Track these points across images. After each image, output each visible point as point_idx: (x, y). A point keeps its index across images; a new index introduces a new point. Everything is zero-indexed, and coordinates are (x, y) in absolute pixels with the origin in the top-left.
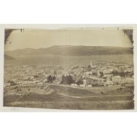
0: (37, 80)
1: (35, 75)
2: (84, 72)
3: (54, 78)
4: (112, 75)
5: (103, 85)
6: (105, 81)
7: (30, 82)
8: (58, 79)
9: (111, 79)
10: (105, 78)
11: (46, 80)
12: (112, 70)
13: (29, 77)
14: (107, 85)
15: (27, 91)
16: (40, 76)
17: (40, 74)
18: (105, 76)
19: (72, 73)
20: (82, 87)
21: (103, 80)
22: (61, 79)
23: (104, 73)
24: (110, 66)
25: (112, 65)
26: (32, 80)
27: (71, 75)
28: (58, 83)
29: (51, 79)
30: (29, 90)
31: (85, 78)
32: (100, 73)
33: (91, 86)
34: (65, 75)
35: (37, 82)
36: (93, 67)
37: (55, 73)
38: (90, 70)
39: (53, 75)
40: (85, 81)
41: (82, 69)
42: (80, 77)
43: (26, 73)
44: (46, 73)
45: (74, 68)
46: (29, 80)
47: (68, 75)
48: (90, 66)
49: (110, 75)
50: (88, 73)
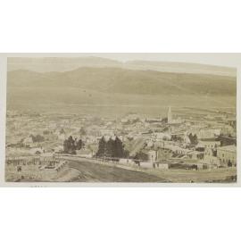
0: (39, 146)
1: (35, 134)
2: (151, 132)
3: (81, 144)
4: (219, 143)
5: (195, 167)
6: (201, 157)
7: (23, 151)
8: (89, 147)
9: (215, 154)
10: (202, 149)
11: (62, 148)
12: (218, 132)
13: (20, 139)
14: (205, 167)
15: (15, 172)
16: (46, 137)
17: (46, 133)
18: (201, 145)
19: (123, 133)
20: (146, 169)
21: (197, 153)
22: (97, 146)
23: (199, 137)
24: (215, 123)
25: (219, 120)
26: (28, 147)
27: (121, 138)
28: (90, 156)
29: (72, 146)
30: (20, 169)
31: (152, 147)
32: (190, 136)
33: (166, 166)
34: (107, 139)
35: (38, 153)
36: (174, 122)
37: (83, 132)
38: (166, 129)
39: (77, 137)
40: (152, 153)
41: (147, 125)
42: (141, 145)
43: (14, 128)
44: (62, 132)
45: (128, 123)
46: (21, 145)
47: (114, 138)
48: (166, 120)
49: (214, 143)
50: (160, 135)
